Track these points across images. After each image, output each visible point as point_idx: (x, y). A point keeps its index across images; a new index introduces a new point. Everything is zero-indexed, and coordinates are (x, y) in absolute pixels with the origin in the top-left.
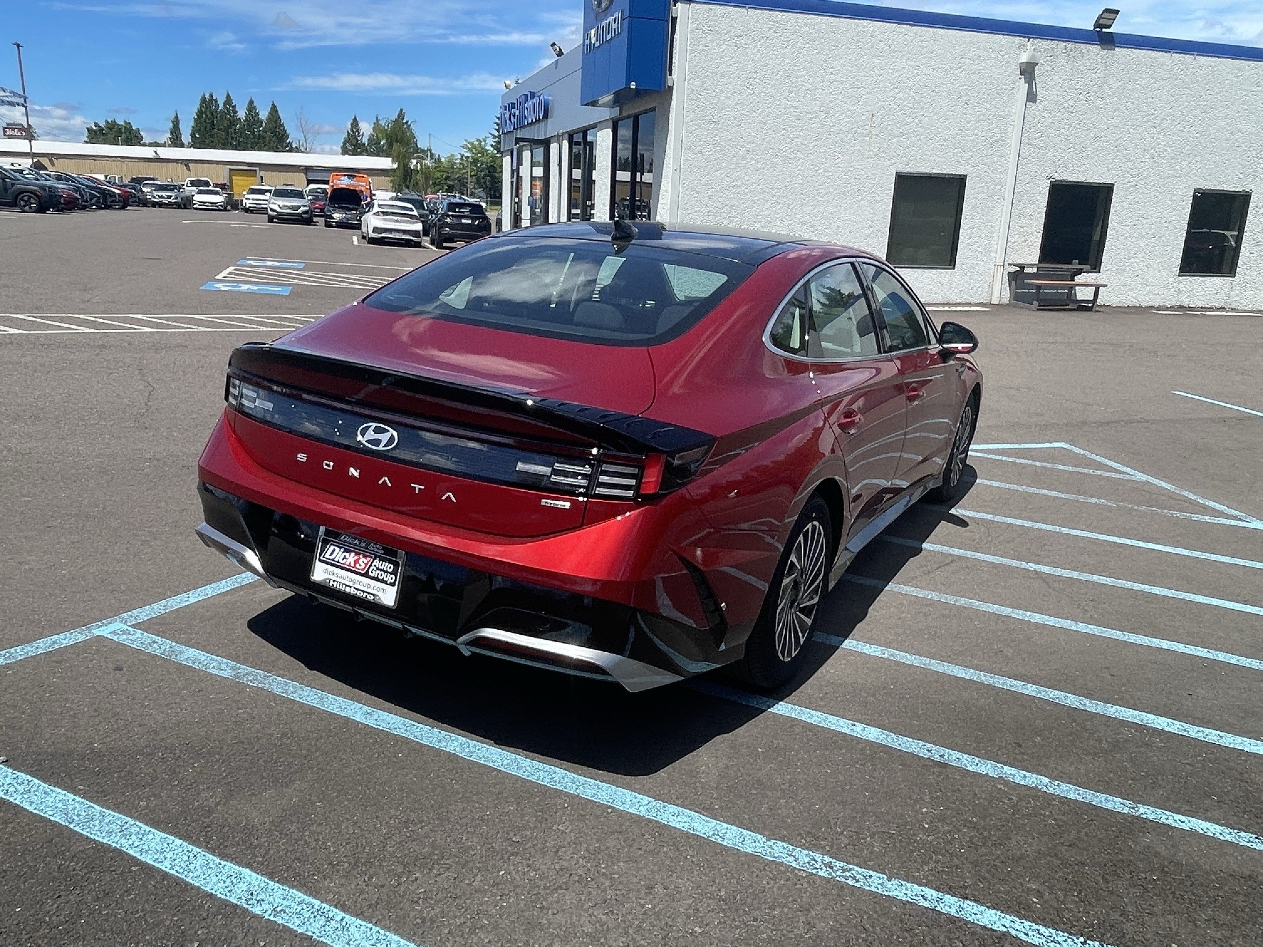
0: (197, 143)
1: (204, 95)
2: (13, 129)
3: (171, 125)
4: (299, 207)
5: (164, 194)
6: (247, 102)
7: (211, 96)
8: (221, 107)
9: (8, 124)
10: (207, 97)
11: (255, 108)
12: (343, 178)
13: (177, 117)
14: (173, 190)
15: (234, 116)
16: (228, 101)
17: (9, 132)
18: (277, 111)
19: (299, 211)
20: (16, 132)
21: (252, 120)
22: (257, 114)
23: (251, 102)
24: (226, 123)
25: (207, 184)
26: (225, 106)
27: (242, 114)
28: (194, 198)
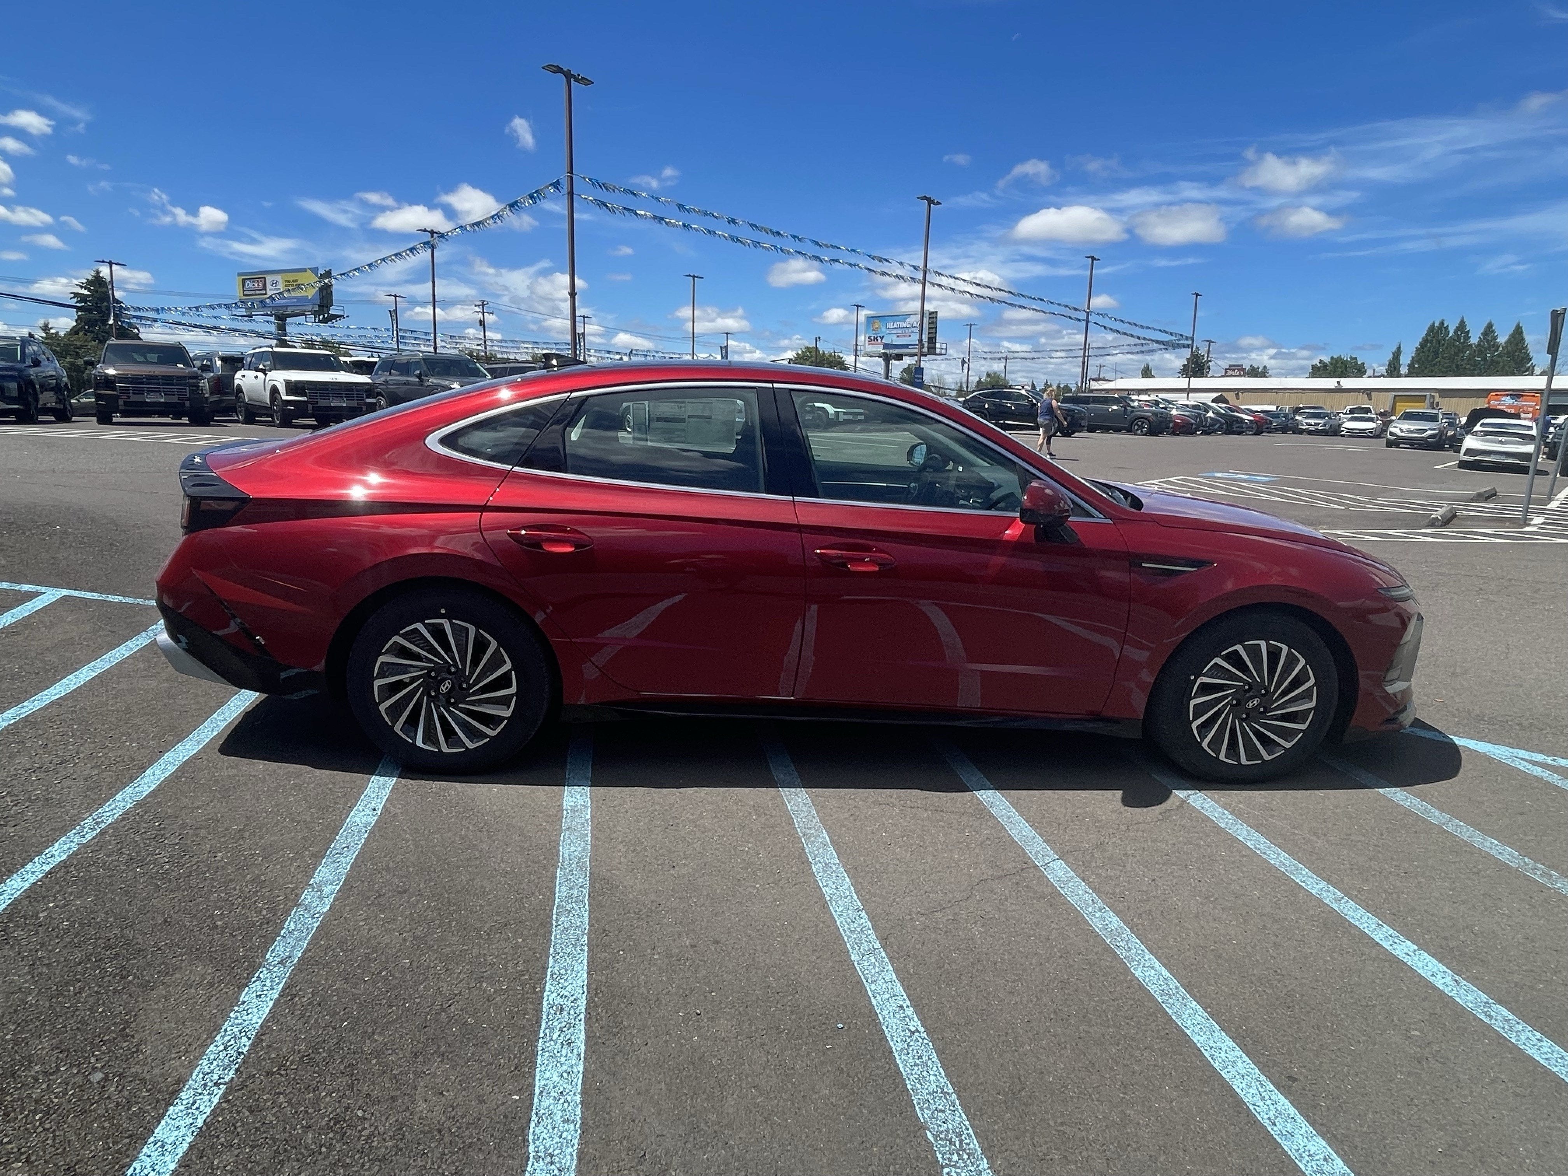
0: (1413, 372)
1: (1434, 323)
2: (1234, 370)
3: (1391, 357)
4: (1426, 430)
5: (1312, 422)
6: (1485, 325)
7: (1442, 323)
8: (1451, 333)
9: (1230, 366)
10: (1437, 325)
11: (1493, 332)
12: (1504, 399)
13: (1399, 348)
14: (1324, 418)
15: (1464, 342)
16: (1462, 325)
17: (1230, 372)
18: (1522, 332)
19: (1425, 435)
20: (1236, 372)
21: (1486, 345)
22: (1495, 338)
23: (1490, 326)
24: (1453, 350)
25: (1368, 411)
26: (1455, 332)
27: (1474, 340)
28: (1344, 426)
